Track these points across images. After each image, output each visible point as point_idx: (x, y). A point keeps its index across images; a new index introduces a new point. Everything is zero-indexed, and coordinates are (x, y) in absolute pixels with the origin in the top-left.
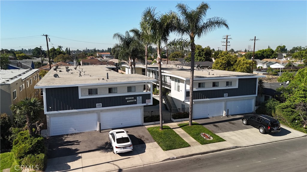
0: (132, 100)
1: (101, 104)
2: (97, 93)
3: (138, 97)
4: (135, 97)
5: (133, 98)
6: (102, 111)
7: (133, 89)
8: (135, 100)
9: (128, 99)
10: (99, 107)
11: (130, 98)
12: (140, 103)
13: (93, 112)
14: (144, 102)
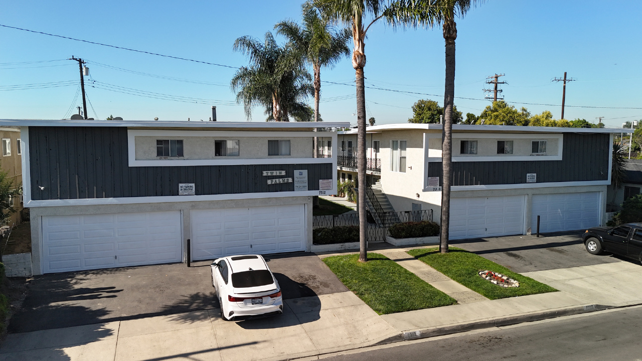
0: (281, 180)
1: (193, 185)
2: (180, 154)
3: (296, 173)
4: (290, 169)
5: (283, 173)
6: (194, 205)
7: (284, 149)
8: (290, 180)
9: (269, 174)
10: (187, 196)
11: (276, 173)
12: (300, 189)
13: (170, 207)
14: (313, 185)
